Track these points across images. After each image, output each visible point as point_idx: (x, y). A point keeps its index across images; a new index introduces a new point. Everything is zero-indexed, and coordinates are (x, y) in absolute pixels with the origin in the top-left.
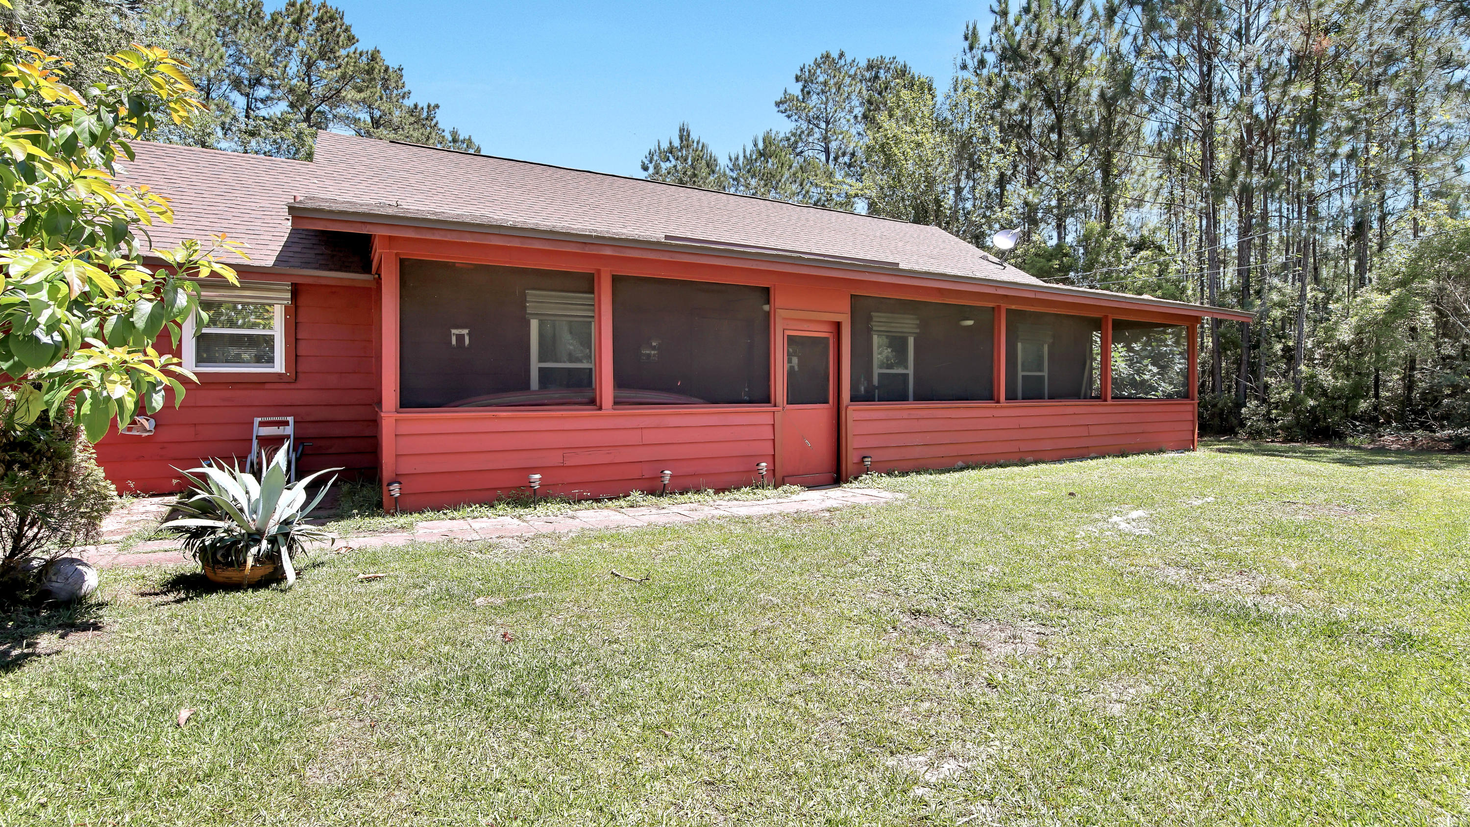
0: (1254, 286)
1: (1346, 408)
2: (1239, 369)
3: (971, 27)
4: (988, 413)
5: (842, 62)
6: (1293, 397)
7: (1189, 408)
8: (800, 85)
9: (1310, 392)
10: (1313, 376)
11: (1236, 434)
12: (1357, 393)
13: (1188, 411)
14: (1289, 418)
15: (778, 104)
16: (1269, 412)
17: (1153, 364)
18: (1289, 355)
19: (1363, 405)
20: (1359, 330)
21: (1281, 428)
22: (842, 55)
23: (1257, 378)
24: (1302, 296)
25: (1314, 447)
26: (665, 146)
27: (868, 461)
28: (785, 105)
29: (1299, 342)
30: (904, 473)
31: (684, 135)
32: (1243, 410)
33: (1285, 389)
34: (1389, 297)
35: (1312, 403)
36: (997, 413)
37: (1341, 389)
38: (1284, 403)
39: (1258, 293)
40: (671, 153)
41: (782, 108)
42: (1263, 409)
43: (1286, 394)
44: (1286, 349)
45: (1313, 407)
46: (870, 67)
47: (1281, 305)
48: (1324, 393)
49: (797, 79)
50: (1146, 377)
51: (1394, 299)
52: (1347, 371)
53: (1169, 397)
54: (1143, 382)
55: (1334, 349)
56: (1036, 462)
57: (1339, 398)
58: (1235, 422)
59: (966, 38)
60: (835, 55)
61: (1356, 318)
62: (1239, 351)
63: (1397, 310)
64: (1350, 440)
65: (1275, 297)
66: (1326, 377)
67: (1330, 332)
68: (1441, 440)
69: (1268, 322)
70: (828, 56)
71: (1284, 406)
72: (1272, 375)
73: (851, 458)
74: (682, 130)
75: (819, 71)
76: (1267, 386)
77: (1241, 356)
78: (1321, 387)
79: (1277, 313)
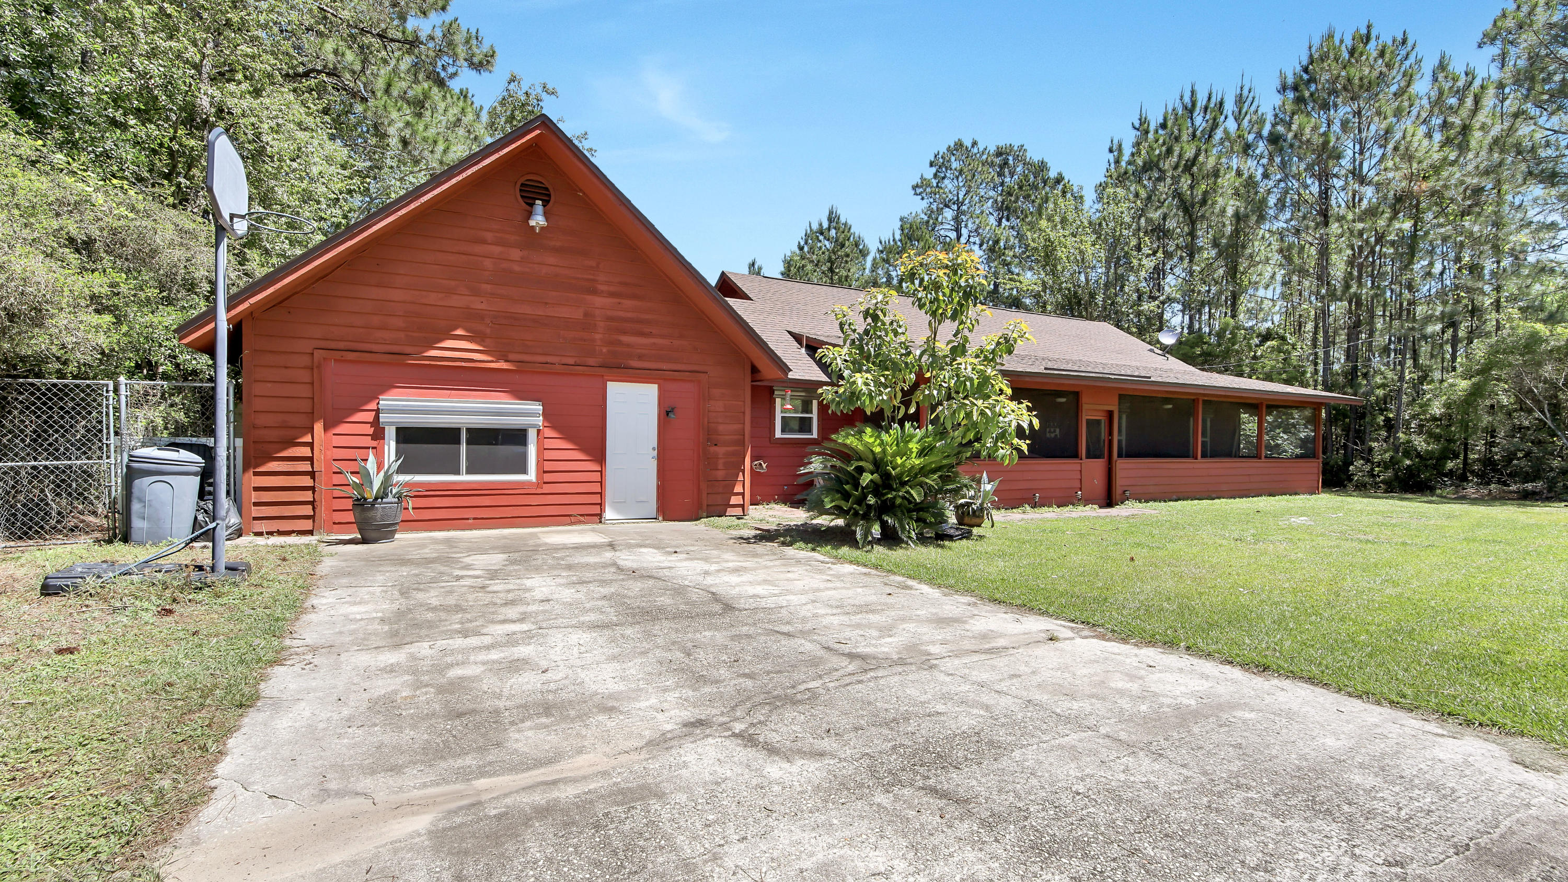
0: (1362, 370)
1: (1434, 467)
2: (1347, 436)
3: (1116, 142)
4: (1191, 466)
5: (975, 150)
6: (1392, 458)
7: (1316, 465)
8: (934, 170)
9: (1407, 454)
10: (1409, 442)
11: (1345, 486)
12: (1446, 455)
13: (1314, 467)
14: (1389, 474)
15: (915, 188)
16: (1372, 470)
17: (1284, 432)
18: (1390, 426)
19: (1450, 465)
20: (1448, 406)
21: (1381, 482)
22: (975, 144)
23: (1363, 443)
24: (1401, 378)
25: (1410, 496)
26: (815, 227)
27: (1127, 494)
28: (920, 188)
29: (1398, 414)
30: (1147, 501)
31: (833, 218)
32: (1351, 468)
33: (1385, 452)
34: (1469, 383)
35: (1408, 462)
36: (1196, 466)
37: (1432, 452)
38: (1385, 463)
39: (1365, 375)
40: (822, 234)
41: (919, 191)
42: (1367, 468)
43: (1387, 456)
44: (1388, 420)
45: (1408, 466)
46: (999, 154)
47: (1383, 386)
48: (1419, 455)
49: (931, 165)
50: (1280, 442)
51: (1474, 384)
52: (1437, 438)
53: (1297, 457)
54: (1278, 445)
55: (1427, 420)
56: (1219, 498)
57: (1431, 459)
58: (1344, 477)
59: (1111, 151)
60: (968, 143)
61: (1445, 397)
62: (1347, 420)
63: (1476, 392)
64: (1438, 491)
65: (1378, 380)
66: (1420, 443)
67: (1425, 406)
68: (1511, 492)
69: (1373, 398)
70: (961, 145)
71: (1386, 466)
72: (1377, 440)
73: (1118, 491)
74: (831, 213)
75: (953, 158)
76: (1371, 450)
77: (1349, 425)
78: (1416, 450)
79: (1380, 392)
